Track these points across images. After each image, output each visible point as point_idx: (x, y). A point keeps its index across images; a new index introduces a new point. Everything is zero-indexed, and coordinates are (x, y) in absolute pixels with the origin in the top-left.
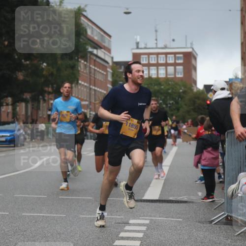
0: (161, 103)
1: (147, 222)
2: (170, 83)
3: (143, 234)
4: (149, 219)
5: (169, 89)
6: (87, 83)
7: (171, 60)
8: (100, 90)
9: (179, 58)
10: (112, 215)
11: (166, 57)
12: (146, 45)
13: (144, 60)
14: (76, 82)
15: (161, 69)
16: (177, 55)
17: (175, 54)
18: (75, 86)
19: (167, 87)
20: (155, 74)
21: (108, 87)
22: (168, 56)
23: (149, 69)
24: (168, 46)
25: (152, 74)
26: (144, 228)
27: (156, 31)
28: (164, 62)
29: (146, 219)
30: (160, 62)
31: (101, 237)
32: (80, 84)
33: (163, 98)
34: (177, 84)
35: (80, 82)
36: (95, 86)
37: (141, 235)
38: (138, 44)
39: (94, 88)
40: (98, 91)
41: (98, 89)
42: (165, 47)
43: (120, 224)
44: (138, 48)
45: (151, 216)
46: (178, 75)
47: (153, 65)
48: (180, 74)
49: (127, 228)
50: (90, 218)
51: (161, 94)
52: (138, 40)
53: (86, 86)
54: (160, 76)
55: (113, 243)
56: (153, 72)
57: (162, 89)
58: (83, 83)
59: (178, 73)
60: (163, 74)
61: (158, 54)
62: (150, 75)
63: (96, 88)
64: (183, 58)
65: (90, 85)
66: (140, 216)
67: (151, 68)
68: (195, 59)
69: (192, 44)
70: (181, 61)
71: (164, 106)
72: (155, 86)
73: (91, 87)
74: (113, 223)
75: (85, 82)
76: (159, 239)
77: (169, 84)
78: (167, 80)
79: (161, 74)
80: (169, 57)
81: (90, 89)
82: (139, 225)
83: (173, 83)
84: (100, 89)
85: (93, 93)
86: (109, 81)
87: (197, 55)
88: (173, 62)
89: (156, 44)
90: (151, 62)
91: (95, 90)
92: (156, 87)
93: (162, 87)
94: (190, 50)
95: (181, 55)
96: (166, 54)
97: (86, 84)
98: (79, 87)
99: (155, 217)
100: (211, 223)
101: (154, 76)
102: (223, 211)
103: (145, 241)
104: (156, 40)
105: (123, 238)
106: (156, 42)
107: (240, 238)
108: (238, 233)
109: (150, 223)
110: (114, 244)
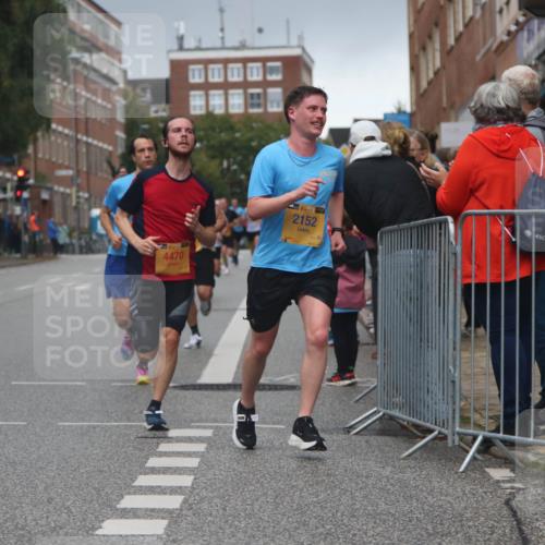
0: (235, 170)
1: (208, 433)
2: (254, 125)
3: (198, 460)
4: (211, 427)
5: (251, 140)
6: (70, 128)
7: (255, 74)
8: (100, 144)
9: (273, 70)
10: (129, 420)
11: (245, 68)
12: (200, 41)
13: (196, 76)
14: (44, 126)
15: (233, 94)
16: (269, 64)
17: (264, 60)
18: (43, 136)
19: (249, 135)
20: (220, 105)
21: (117, 137)
22: (250, 65)
23: (207, 96)
24: (248, 44)
25: (214, 106)
26: (201, 447)
27: (222, 11)
28: (241, 79)
29: (205, 428)
30: (231, 79)
31: (106, 469)
32: (55, 131)
33: (239, 158)
34: (269, 127)
35: (54, 126)
36: (87, 134)
37: (194, 462)
38: (181, 39)
39: (85, 138)
40: (96, 146)
41: (95, 142)
42: (243, 46)
43: (149, 440)
44: (181, 48)
45: (215, 421)
46: (272, 107)
47: (216, 86)
48: (275, 105)
49: (164, 447)
50: (82, 427)
51: (235, 149)
52: (182, 31)
53: (67, 135)
54: (233, 111)
55: (134, 481)
56: (217, 102)
57: (237, 139)
58: (60, 129)
59: (272, 102)
60: (239, 105)
61: (226, 62)
62: (211, 109)
63: (90, 140)
64: (281, 69)
65: (77, 132)
66: (192, 421)
67: (212, 92)
68: (309, 71)
69: (300, 38)
70: (277, 77)
71: (243, 177)
72: (221, 132)
73: (79, 136)
74: (132, 438)
75: (64, 126)
76: (234, 470)
77: (252, 128)
78: (247, 119)
79: (233, 105)
80: (252, 68)
81: (78, 141)
82: (190, 440)
83: (260, 125)
84: (99, 140)
85: (84, 150)
86: (120, 124)
87: (312, 61)
88: (260, 78)
89: (223, 38)
90: (211, 80)
91: (87, 144)
92: (223, 135)
93: (238, 135)
94: (297, 52)
95: (278, 64)
96: (245, 61)
97: (66, 131)
98: (53, 138)
99: (225, 422)
100: (349, 432)
101: (219, 111)
102: (375, 405)
103: (204, 476)
104: (222, 30)
105: (154, 471)
106: (220, 34)
107: (413, 463)
108: (407, 453)
109: (215, 435)
110: (136, 483)
